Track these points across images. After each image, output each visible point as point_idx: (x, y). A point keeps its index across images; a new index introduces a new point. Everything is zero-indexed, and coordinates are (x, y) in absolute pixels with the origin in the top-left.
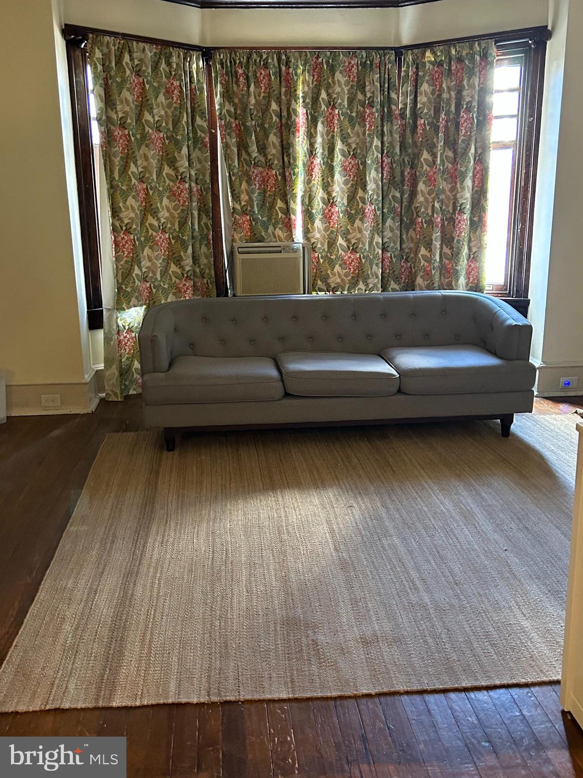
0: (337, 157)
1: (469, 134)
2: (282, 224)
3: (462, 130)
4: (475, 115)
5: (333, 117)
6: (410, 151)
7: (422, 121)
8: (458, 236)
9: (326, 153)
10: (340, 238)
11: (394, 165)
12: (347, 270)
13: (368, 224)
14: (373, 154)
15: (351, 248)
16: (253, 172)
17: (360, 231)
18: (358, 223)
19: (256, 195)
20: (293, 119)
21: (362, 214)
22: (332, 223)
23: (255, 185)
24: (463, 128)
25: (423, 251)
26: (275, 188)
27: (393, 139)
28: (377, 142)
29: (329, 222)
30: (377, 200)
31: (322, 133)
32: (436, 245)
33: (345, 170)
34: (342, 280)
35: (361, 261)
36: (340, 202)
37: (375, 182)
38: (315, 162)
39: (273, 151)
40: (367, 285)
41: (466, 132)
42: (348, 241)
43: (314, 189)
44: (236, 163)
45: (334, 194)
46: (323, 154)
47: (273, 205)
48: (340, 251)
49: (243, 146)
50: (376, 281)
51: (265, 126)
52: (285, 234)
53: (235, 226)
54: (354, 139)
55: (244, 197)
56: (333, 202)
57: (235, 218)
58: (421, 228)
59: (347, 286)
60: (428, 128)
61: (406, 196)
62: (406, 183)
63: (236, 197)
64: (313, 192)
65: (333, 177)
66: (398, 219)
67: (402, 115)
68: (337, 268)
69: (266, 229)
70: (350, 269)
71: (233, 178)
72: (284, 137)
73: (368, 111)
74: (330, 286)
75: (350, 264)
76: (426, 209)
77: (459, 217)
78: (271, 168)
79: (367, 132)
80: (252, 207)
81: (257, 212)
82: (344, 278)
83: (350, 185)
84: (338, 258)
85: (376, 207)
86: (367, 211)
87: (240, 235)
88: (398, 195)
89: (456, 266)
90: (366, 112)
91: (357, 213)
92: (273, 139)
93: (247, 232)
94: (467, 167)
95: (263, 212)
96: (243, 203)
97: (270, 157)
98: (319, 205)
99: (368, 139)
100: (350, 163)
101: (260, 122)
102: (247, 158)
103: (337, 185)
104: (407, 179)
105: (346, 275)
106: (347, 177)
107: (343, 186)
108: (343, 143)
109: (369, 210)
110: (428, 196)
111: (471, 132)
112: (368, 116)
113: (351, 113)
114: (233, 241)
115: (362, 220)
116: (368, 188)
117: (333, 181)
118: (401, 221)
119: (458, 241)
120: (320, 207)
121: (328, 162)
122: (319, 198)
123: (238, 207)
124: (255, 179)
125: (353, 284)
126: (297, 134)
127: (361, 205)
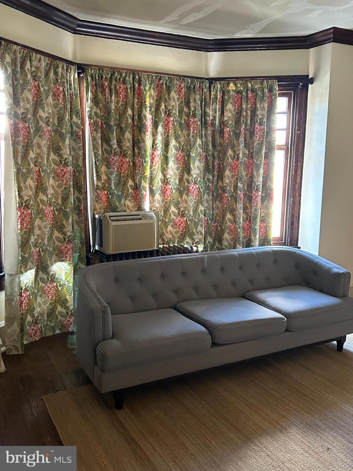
0: (172, 150)
1: (262, 139)
2: (131, 197)
3: (256, 137)
4: (265, 127)
5: (168, 123)
6: (218, 149)
7: (228, 129)
8: (256, 206)
9: (164, 148)
10: (172, 206)
11: (209, 158)
12: (177, 229)
13: (191, 197)
14: (197, 150)
15: (181, 214)
16: (113, 159)
17: (186, 202)
18: (185, 196)
19: (114, 176)
20: (144, 122)
21: (187, 191)
22: (166, 197)
23: (114, 168)
24: (258, 135)
25: (229, 216)
26: (128, 171)
27: (207, 139)
28: (199, 142)
29: (165, 196)
30: (200, 181)
31: (162, 133)
32: (240, 212)
33: (177, 160)
34: (173, 236)
35: (187, 222)
36: (173, 182)
37: (199, 169)
38: (155, 153)
39: (128, 144)
40: (193, 240)
41: (260, 138)
42: (179, 209)
43: (155, 172)
44: (100, 152)
45: (168, 176)
46: (162, 148)
47: (125, 184)
48: (172, 216)
49: (106, 139)
50: (201, 237)
51: (122, 125)
52: (133, 204)
53: (97, 199)
54: (183, 138)
55: (104, 177)
56: (167, 182)
57: (98, 193)
58: (227, 200)
59: (177, 240)
60: (232, 133)
61: (216, 178)
62: (216, 170)
63: (99, 178)
64: (154, 174)
65: (167, 164)
66: (211, 194)
67: (213, 125)
68: (170, 228)
69: (120, 201)
70: (179, 228)
71: (98, 163)
72: (136, 135)
73: (192, 120)
74: (164, 241)
75: (180, 225)
76: (230, 188)
77: (256, 194)
78: (126, 156)
79: (191, 134)
80: (110, 184)
81: (113, 188)
82: (175, 234)
83: (180, 171)
84: (170, 221)
85: (200, 186)
86: (191, 188)
87: (100, 206)
88: (211, 178)
89: (254, 226)
90: (190, 121)
91: (184, 189)
92: (128, 135)
93: (104, 203)
94: (261, 161)
95: (118, 188)
96: (103, 182)
97: (124, 148)
98: (159, 184)
99: (192, 139)
100: (180, 155)
101: (117, 122)
102: (109, 149)
103: (171, 170)
104: (216, 167)
105: (176, 233)
106: (178, 165)
107: (176, 171)
108: (176, 141)
109: (193, 188)
110: (231, 179)
111: (263, 139)
112: (192, 123)
113: (181, 120)
114: (95, 209)
115: (187, 194)
116: (192, 173)
117: (167, 167)
118: (213, 195)
119: (256, 210)
120: (160, 185)
121: (164, 153)
122: (158, 179)
123: (100, 184)
124: (114, 164)
125: (181, 239)
126: (147, 133)
127: (186, 184)
